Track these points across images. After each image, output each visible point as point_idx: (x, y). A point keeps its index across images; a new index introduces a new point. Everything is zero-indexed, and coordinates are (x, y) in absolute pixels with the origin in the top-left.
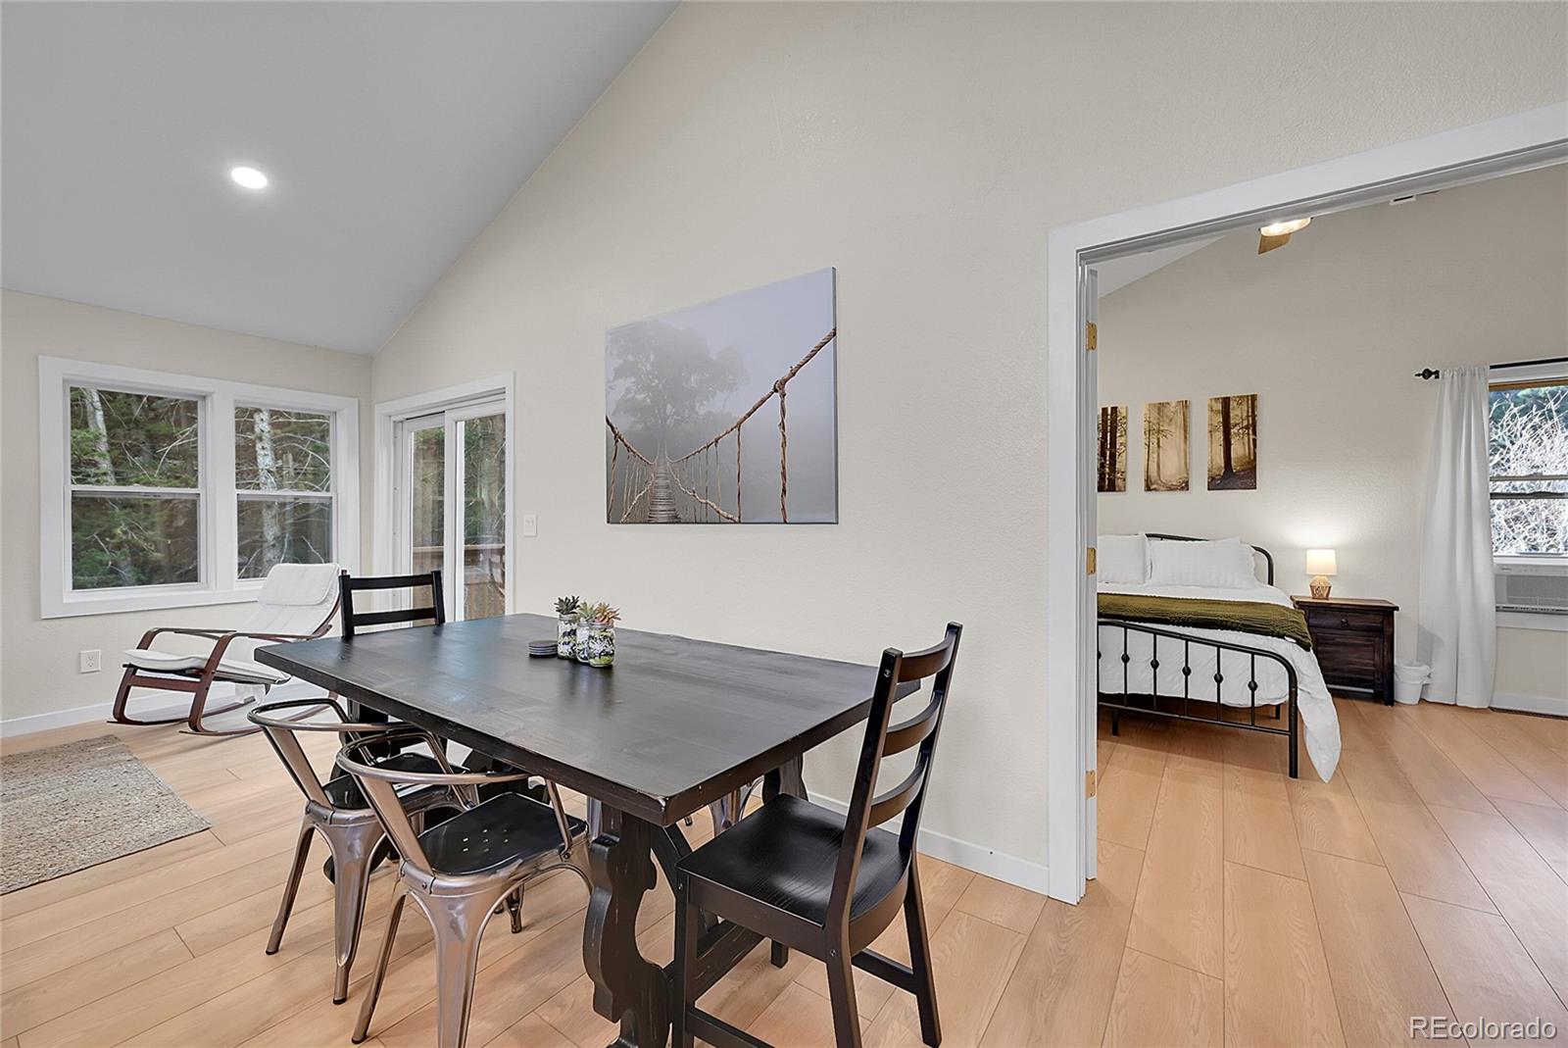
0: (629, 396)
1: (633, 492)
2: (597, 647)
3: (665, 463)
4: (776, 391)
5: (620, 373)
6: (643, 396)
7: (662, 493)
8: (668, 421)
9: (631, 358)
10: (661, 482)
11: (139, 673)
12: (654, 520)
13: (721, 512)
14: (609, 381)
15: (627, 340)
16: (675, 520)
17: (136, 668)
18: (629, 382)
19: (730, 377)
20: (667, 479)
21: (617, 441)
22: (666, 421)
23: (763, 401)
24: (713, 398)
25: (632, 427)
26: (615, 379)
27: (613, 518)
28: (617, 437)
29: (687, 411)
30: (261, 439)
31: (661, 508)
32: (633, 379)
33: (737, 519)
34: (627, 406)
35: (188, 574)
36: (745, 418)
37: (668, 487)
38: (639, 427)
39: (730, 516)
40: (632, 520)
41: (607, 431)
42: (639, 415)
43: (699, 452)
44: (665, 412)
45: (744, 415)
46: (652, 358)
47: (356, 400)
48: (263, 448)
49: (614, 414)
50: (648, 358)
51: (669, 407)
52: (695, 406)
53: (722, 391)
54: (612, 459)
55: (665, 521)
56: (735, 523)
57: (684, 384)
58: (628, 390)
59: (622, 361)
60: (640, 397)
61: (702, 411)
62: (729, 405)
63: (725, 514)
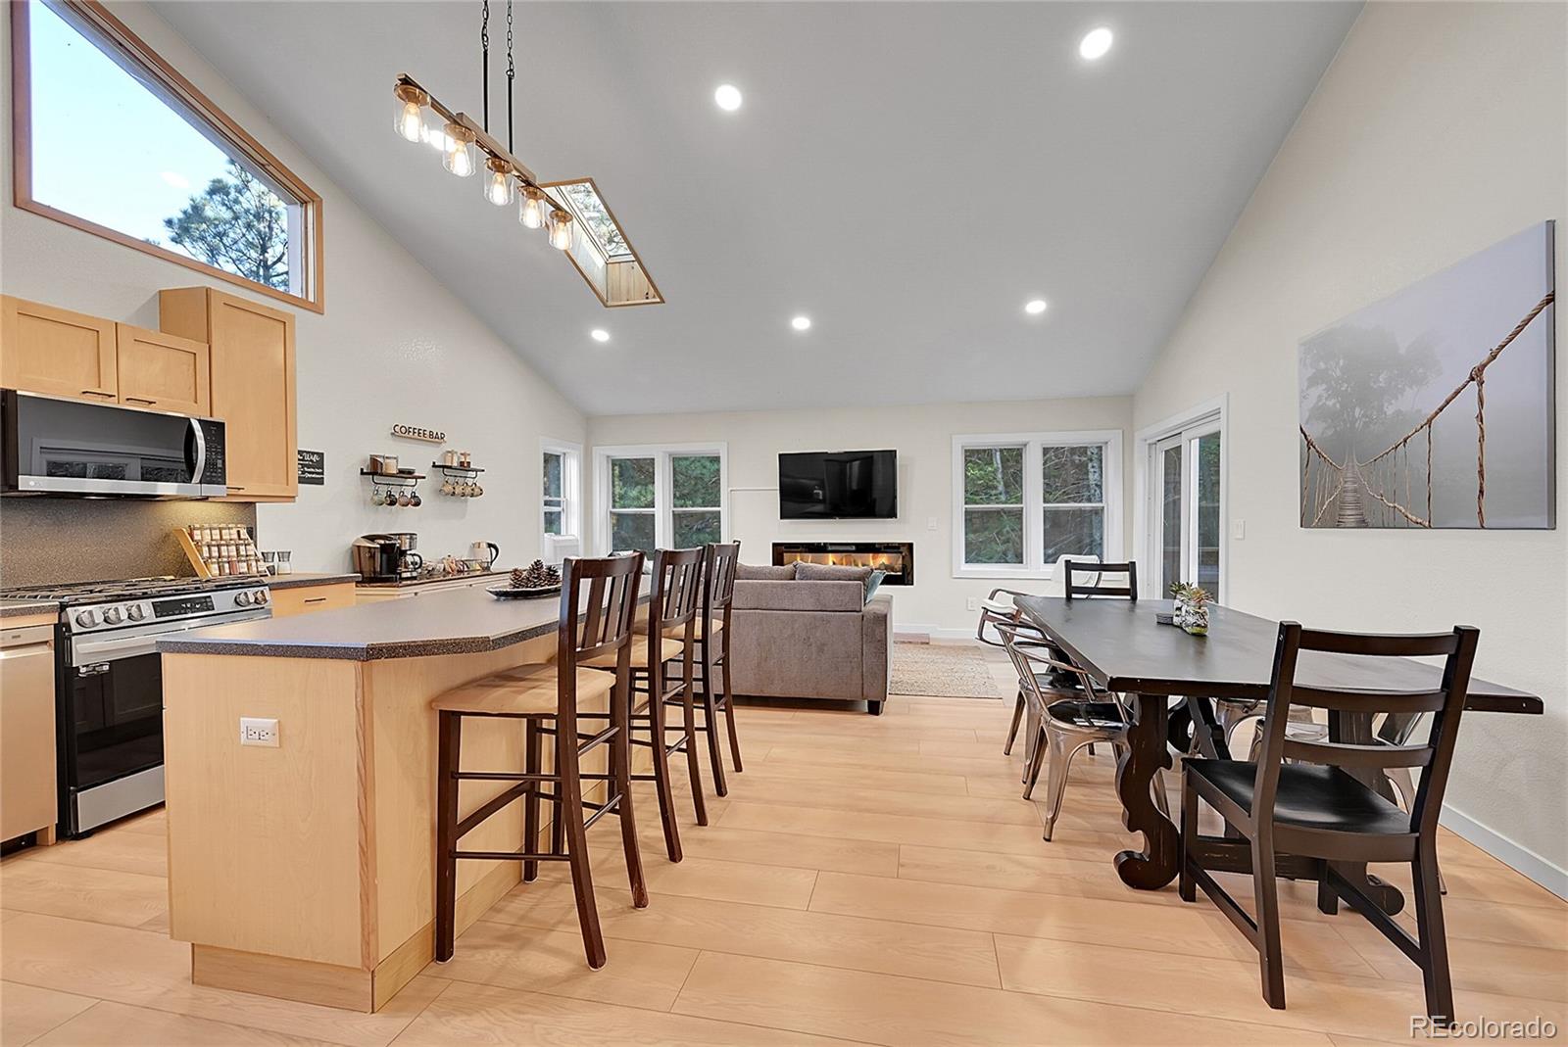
0: (1320, 404)
1: (1323, 496)
2: (1191, 619)
3: (1353, 466)
4: (1472, 379)
5: (1313, 382)
6: (1333, 401)
7: (1350, 497)
8: (1357, 425)
9: (1322, 365)
10: (1350, 486)
11: (989, 613)
12: (1343, 525)
13: (1410, 516)
14: (1302, 391)
15: (1319, 348)
16: (1362, 524)
17: (988, 610)
18: (1321, 389)
19: (1421, 371)
20: (1355, 483)
21: (1309, 448)
22: (1354, 424)
23: (1457, 393)
24: (1402, 395)
25: (1323, 433)
26: (1307, 389)
27: (1306, 522)
28: (1310, 444)
29: (1375, 413)
30: (1091, 460)
31: (1349, 512)
32: (1324, 386)
33: (1427, 524)
34: (1318, 413)
35: (1019, 558)
36: (1437, 413)
37: (1355, 491)
38: (1330, 432)
39: (1419, 521)
40: (1323, 525)
41: (1301, 440)
42: (1330, 421)
43: (1387, 453)
44: (1354, 416)
45: (1436, 409)
46: (1341, 362)
47: (1121, 431)
48: (1093, 467)
49: (1307, 423)
50: (1338, 363)
51: (1357, 410)
52: (1383, 406)
53: (1411, 387)
54: (1305, 465)
55: (1353, 525)
56: (1425, 527)
57: (1372, 384)
58: (1320, 396)
59: (1314, 371)
60: (1330, 403)
61: (1390, 410)
62: (1417, 401)
63: (1414, 518)
